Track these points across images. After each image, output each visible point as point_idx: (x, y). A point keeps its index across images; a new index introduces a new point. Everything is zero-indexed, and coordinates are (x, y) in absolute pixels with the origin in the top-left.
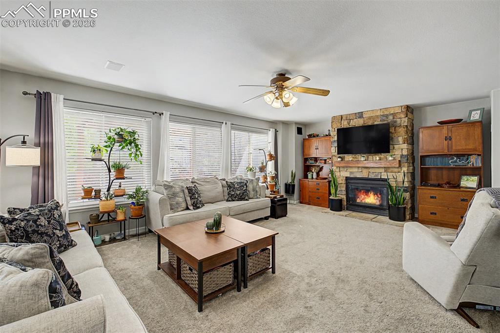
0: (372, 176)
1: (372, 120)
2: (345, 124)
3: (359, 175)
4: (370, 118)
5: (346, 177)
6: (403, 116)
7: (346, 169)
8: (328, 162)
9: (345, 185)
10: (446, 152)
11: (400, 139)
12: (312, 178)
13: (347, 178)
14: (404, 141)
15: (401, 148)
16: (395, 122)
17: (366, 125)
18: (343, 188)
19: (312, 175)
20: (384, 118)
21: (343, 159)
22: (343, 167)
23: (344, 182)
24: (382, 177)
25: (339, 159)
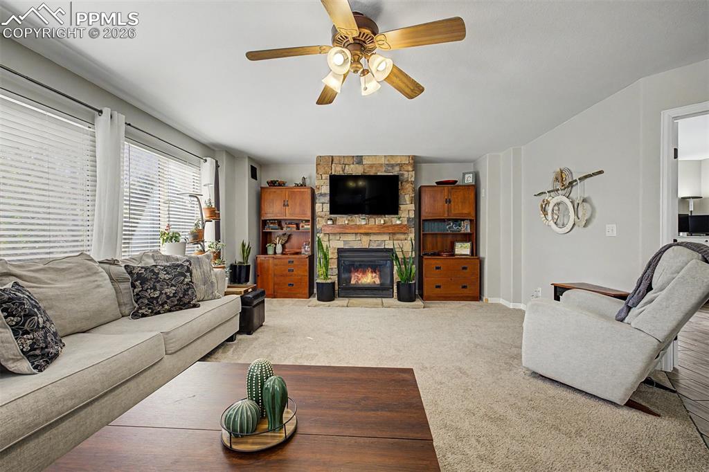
0: (374, 246)
1: (374, 168)
2: (337, 170)
3: (356, 245)
4: (371, 166)
5: (338, 249)
6: (410, 169)
7: (338, 238)
8: (303, 226)
9: (336, 261)
10: (446, 216)
11: (407, 198)
12: (275, 253)
13: (340, 251)
14: (411, 200)
15: (407, 209)
16: (403, 175)
17: (368, 174)
18: (334, 265)
19: (275, 248)
20: (389, 168)
21: (334, 221)
22: (335, 234)
23: (336, 256)
24: (387, 247)
25: (330, 222)
